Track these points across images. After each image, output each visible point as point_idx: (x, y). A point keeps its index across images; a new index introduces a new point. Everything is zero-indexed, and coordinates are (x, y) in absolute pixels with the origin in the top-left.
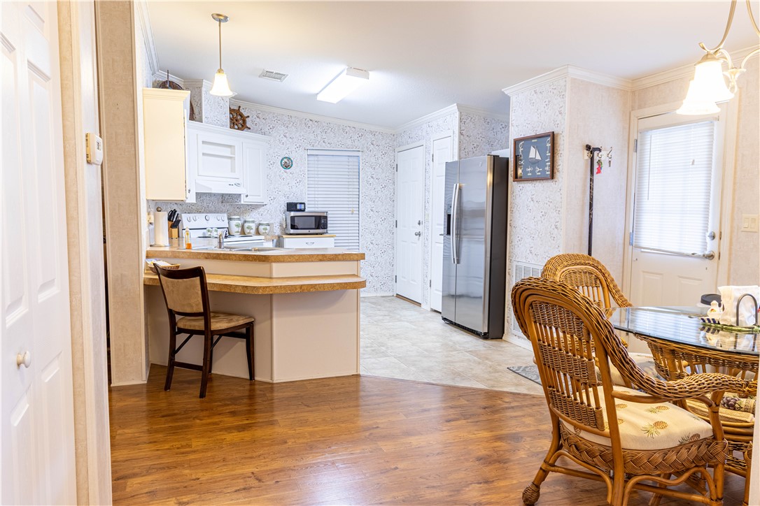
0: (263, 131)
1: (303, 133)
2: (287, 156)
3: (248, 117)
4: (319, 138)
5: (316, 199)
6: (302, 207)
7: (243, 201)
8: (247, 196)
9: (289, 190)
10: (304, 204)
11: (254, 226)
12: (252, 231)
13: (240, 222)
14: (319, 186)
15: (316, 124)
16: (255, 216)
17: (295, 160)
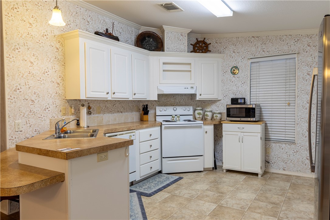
0: (219, 51)
1: (247, 48)
2: (235, 65)
3: (210, 44)
4: (259, 49)
5: (258, 95)
6: (243, 101)
7: (198, 98)
8: (201, 95)
9: (236, 89)
10: (244, 99)
11: (210, 114)
12: (208, 118)
13: (201, 112)
14: (260, 85)
15: (257, 39)
16: (214, 108)
17: (240, 68)
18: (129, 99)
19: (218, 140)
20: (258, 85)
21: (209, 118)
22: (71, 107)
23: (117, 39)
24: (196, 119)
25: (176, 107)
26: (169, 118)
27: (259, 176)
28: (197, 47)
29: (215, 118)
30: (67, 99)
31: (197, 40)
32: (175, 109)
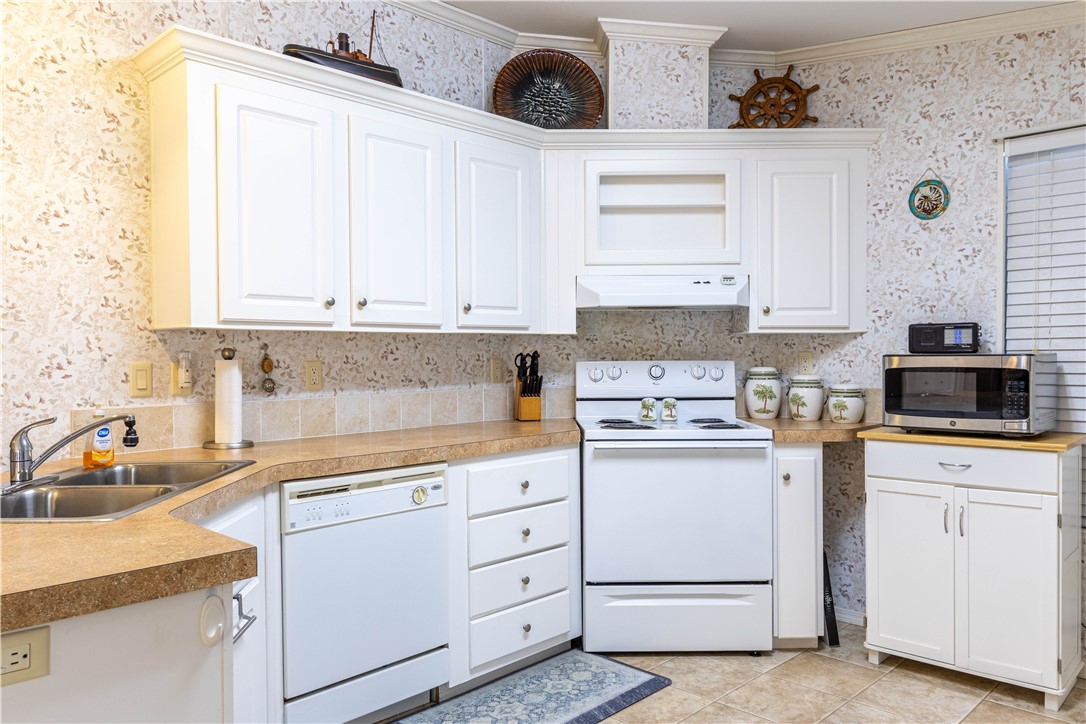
0: (857, 117)
1: (987, 89)
2: (930, 176)
3: (816, 88)
4: (1054, 90)
5: (1044, 310)
6: (966, 338)
7: (756, 324)
8: (767, 311)
9: (936, 285)
10: (975, 328)
11: (810, 397)
12: (803, 411)
13: (773, 385)
14: (1057, 261)
15: (1041, 43)
16: (831, 369)
17: (957, 185)
18: (442, 331)
19: (852, 510)
20: (1044, 262)
21: (809, 411)
22: (177, 362)
23: (390, 76)
24: (749, 417)
25: (663, 363)
26: (632, 412)
27: (1051, 705)
28: (759, 106)
29: (834, 413)
30: (156, 326)
31: (759, 77)
32: (656, 372)
